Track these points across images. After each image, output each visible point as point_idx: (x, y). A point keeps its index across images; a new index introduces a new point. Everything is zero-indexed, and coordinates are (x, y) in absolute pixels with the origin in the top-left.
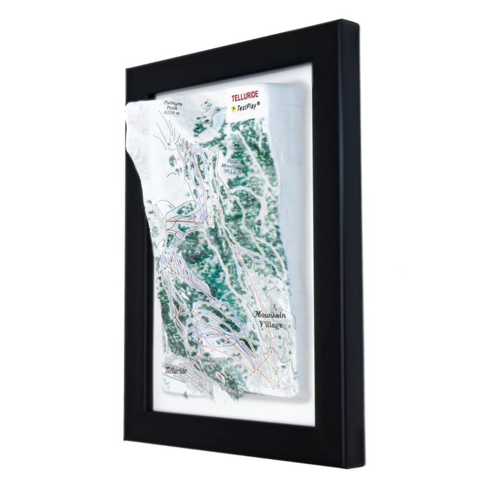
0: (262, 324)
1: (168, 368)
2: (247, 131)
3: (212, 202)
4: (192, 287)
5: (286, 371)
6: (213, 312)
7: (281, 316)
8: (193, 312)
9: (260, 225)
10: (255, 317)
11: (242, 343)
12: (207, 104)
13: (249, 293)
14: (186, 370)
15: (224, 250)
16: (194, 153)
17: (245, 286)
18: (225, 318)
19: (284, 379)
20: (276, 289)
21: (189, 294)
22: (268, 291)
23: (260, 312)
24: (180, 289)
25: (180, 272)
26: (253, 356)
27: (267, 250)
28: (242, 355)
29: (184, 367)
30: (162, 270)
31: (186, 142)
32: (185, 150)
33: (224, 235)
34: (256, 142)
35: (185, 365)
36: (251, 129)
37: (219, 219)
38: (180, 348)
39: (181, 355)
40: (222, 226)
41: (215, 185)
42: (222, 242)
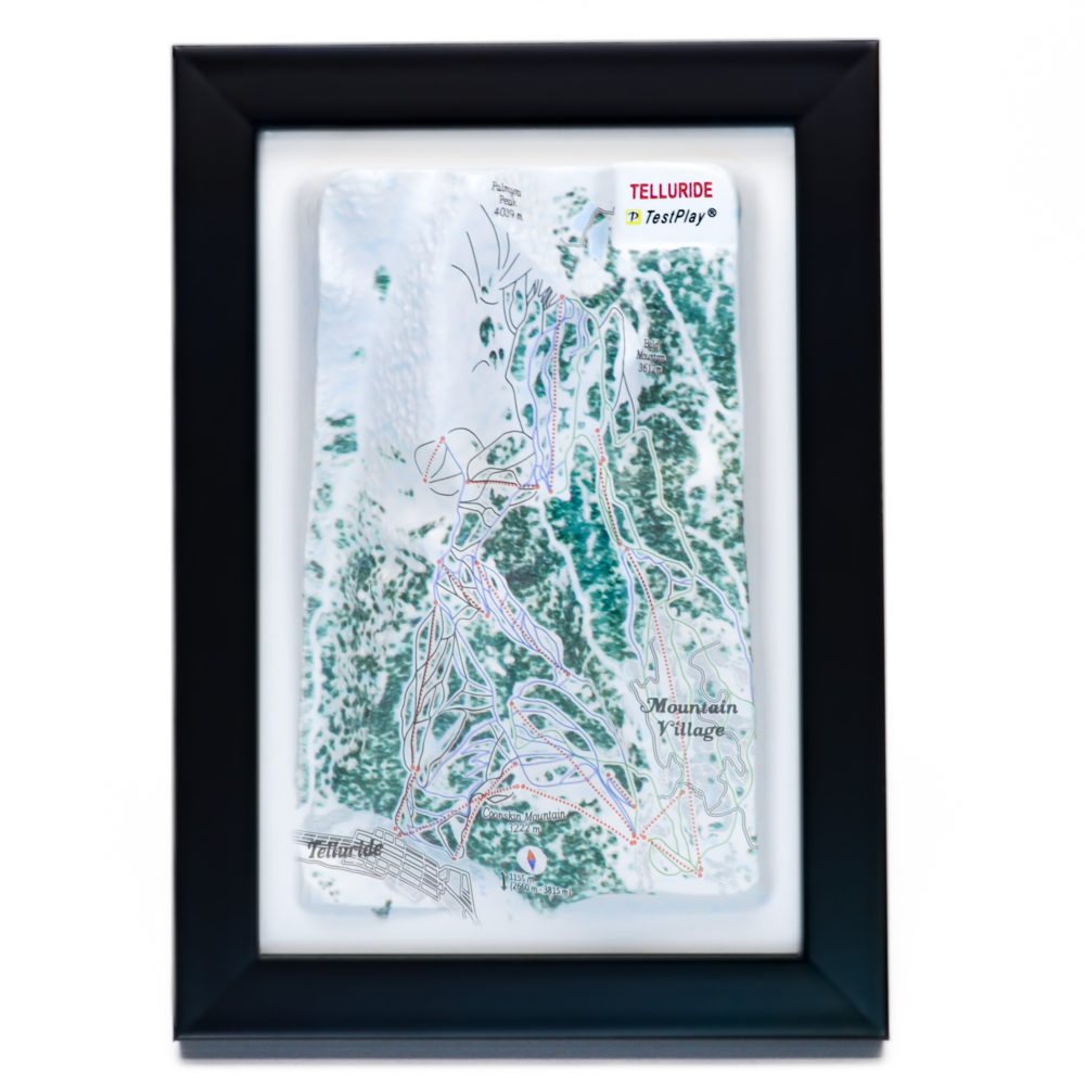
0: (663, 729)
1: (314, 844)
2: (679, 276)
3: (574, 438)
4: (518, 645)
5: (722, 835)
6: (557, 704)
7: (726, 708)
8: (512, 704)
9: (699, 497)
10: (647, 712)
11: (608, 775)
12: (574, 199)
13: (646, 656)
14: (381, 846)
15: (588, 555)
16: (565, 318)
17: (639, 640)
18: (583, 718)
19: (718, 855)
20: (718, 646)
21: (510, 660)
22: (699, 651)
23: (664, 700)
24: (484, 649)
25: (492, 606)
26: (629, 804)
27: (707, 556)
28: (601, 803)
29: (372, 840)
30: (436, 602)
31: (549, 290)
32: (532, 309)
33: (599, 519)
34: (702, 304)
35: (379, 834)
36: (693, 272)
37: (590, 481)
38: (383, 793)
39: (372, 809)
40: (600, 497)
41: (599, 398)
42: (587, 534)
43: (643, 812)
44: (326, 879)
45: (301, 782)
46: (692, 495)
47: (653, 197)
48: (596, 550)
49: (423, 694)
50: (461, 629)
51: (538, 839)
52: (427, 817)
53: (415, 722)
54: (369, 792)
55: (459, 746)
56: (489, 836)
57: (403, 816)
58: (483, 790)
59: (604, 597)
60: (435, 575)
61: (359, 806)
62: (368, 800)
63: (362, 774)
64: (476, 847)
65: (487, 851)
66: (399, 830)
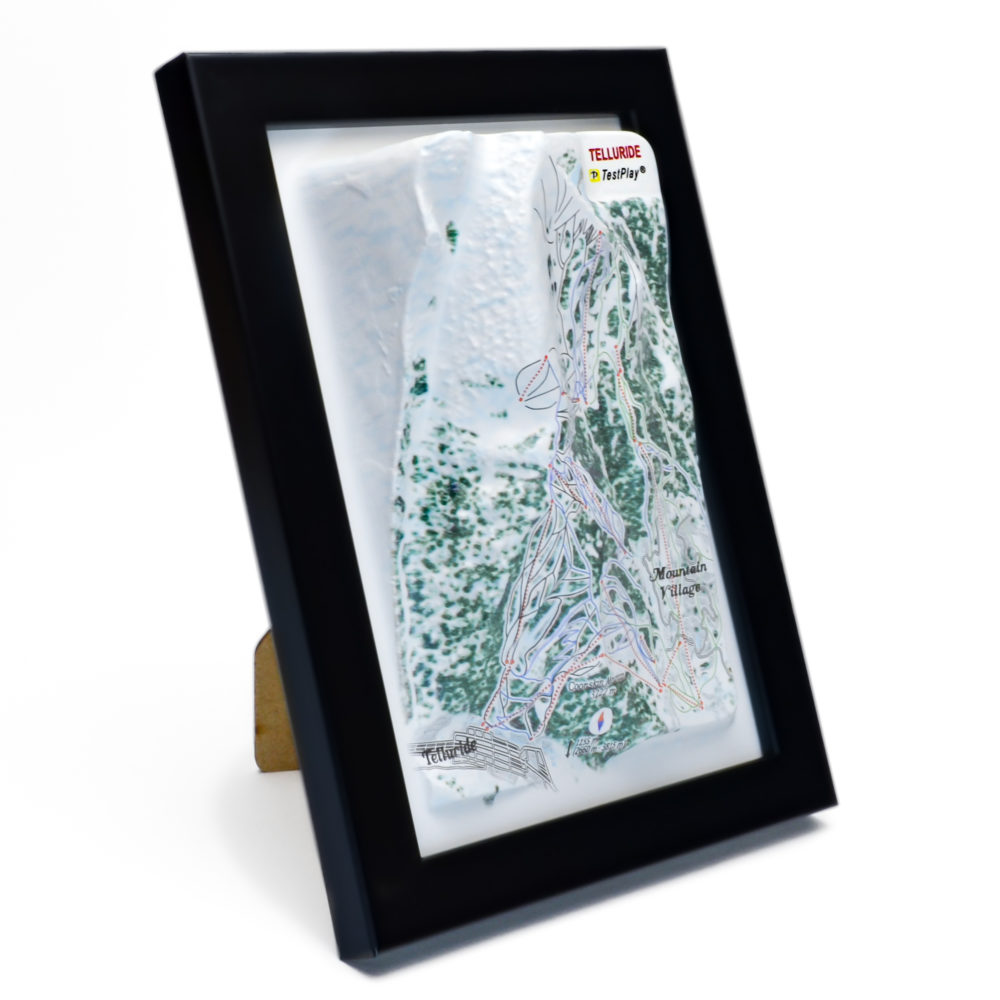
0: (664, 593)
1: (426, 753)
2: (635, 220)
3: (598, 356)
4: (603, 530)
5: (710, 671)
6: (620, 579)
7: (700, 568)
8: (601, 582)
9: (672, 397)
10: (653, 581)
11: (641, 637)
12: (568, 159)
13: (652, 534)
14: (474, 742)
15: (613, 453)
16: (599, 251)
17: (649, 520)
18: (631, 589)
19: (709, 689)
20: (690, 519)
21: (599, 544)
22: (682, 523)
23: (664, 568)
24: (584, 537)
25: (588, 499)
26: (651, 659)
27: (678, 445)
28: (638, 663)
29: (468, 738)
30: (552, 501)
31: (591, 228)
32: (577, 245)
33: (620, 422)
34: (649, 243)
35: (471, 732)
36: (642, 217)
37: (611, 390)
38: (480, 691)
39: (468, 710)
40: (621, 402)
41: (617, 318)
42: (612, 435)
43: (659, 664)
44: (449, 779)
45: (407, 700)
46: (667, 396)
47: (605, 159)
48: (617, 449)
49: (529, 589)
50: (570, 521)
51: (611, 700)
52: (519, 704)
53: (520, 617)
54: (470, 693)
55: (556, 630)
56: (570, 708)
57: (493, 710)
58: (565, 668)
59: (626, 487)
60: (548, 478)
61: (458, 709)
62: (467, 702)
63: (470, 676)
64: (556, 721)
65: (564, 722)
66: (486, 725)
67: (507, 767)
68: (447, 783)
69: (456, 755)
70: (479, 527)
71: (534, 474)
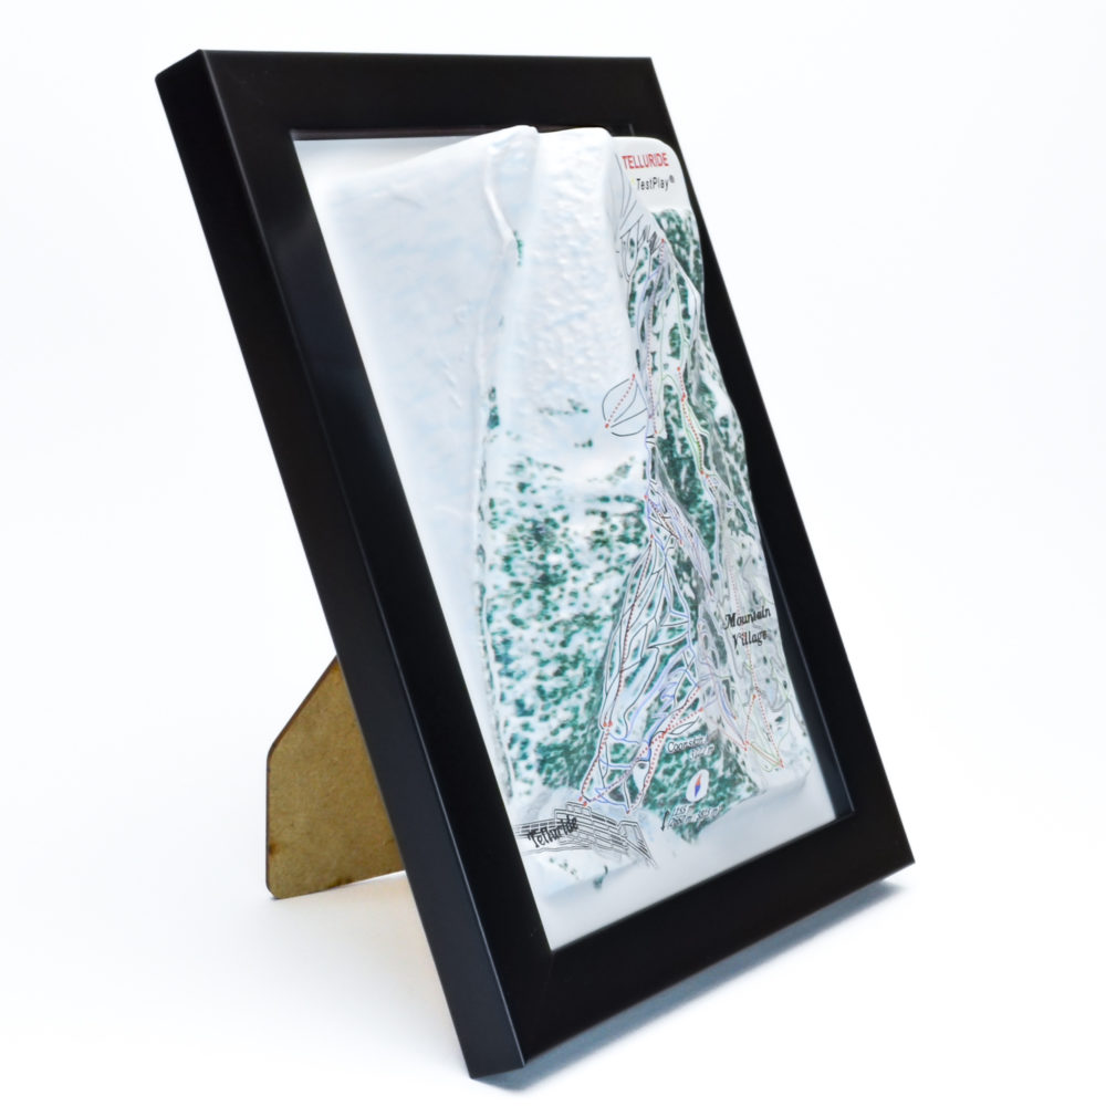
0: (736, 642)
1: (532, 834)
2: (673, 233)
3: (662, 379)
4: (696, 568)
5: (784, 725)
7: (764, 613)
8: (699, 626)
9: (726, 426)
10: (726, 629)
11: (724, 690)
13: (723, 576)
14: (574, 819)
15: (683, 487)
16: (663, 261)
17: (720, 561)
19: (785, 746)
20: (750, 560)
21: (695, 584)
22: (745, 565)
23: (734, 615)
24: (682, 576)
25: (682, 534)
26: (734, 715)
27: (735, 478)
28: (724, 721)
29: (568, 816)
30: (652, 536)
31: (655, 235)
32: (641, 255)
33: (688, 452)
34: (687, 258)
35: (570, 808)
36: (679, 229)
37: (677, 417)
38: (580, 760)
39: (567, 783)
40: (687, 430)
41: (679, 338)
42: (681, 467)
43: (740, 720)
44: (561, 862)
45: (506, 776)
46: (722, 425)
47: (637, 167)
48: (686, 483)
49: (629, 639)
50: (669, 558)
51: (709, 760)
52: (619, 771)
53: (621, 671)
54: (570, 762)
55: (656, 684)
56: (669, 772)
57: (592, 780)
58: (663, 728)
60: (646, 510)
61: (559, 782)
62: (567, 773)
63: (572, 743)
64: (654, 789)
65: (663, 790)
66: (584, 800)
67: (609, 845)
68: (561, 866)
69: (560, 836)
70: (573, 572)
71: (631, 507)
